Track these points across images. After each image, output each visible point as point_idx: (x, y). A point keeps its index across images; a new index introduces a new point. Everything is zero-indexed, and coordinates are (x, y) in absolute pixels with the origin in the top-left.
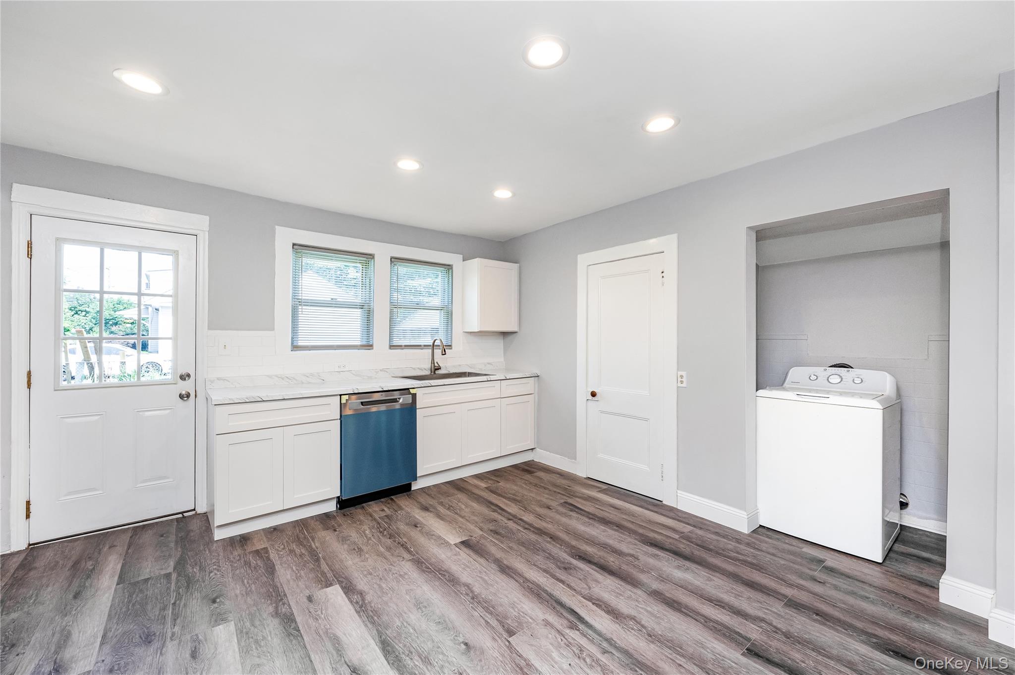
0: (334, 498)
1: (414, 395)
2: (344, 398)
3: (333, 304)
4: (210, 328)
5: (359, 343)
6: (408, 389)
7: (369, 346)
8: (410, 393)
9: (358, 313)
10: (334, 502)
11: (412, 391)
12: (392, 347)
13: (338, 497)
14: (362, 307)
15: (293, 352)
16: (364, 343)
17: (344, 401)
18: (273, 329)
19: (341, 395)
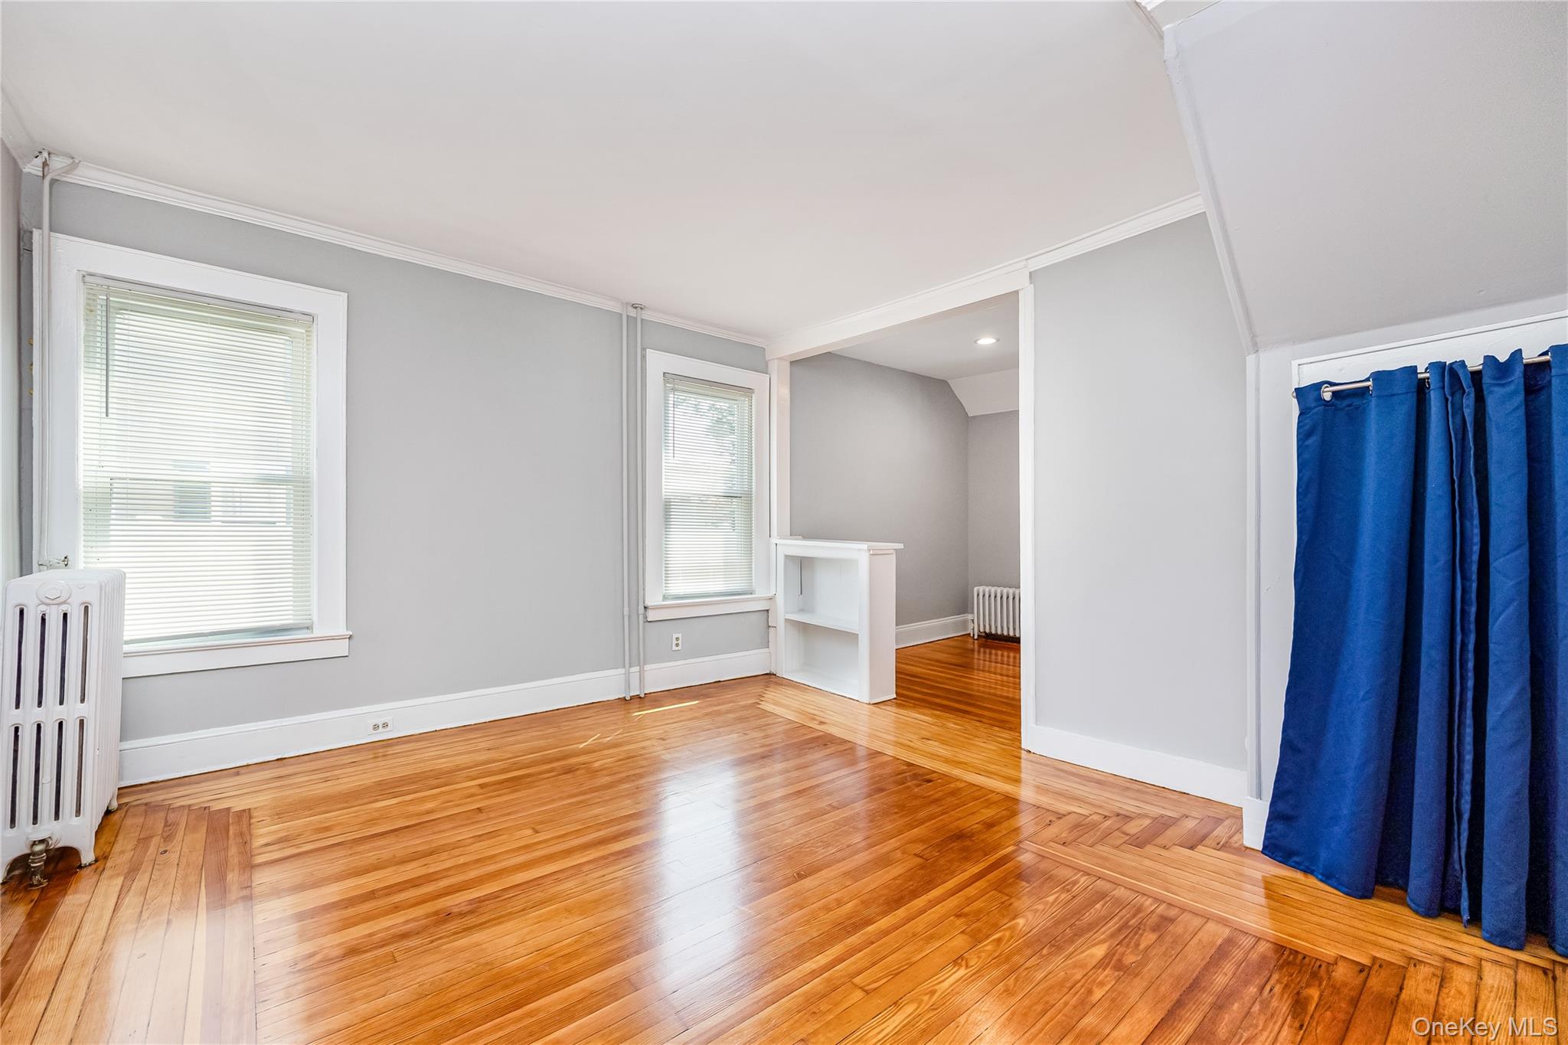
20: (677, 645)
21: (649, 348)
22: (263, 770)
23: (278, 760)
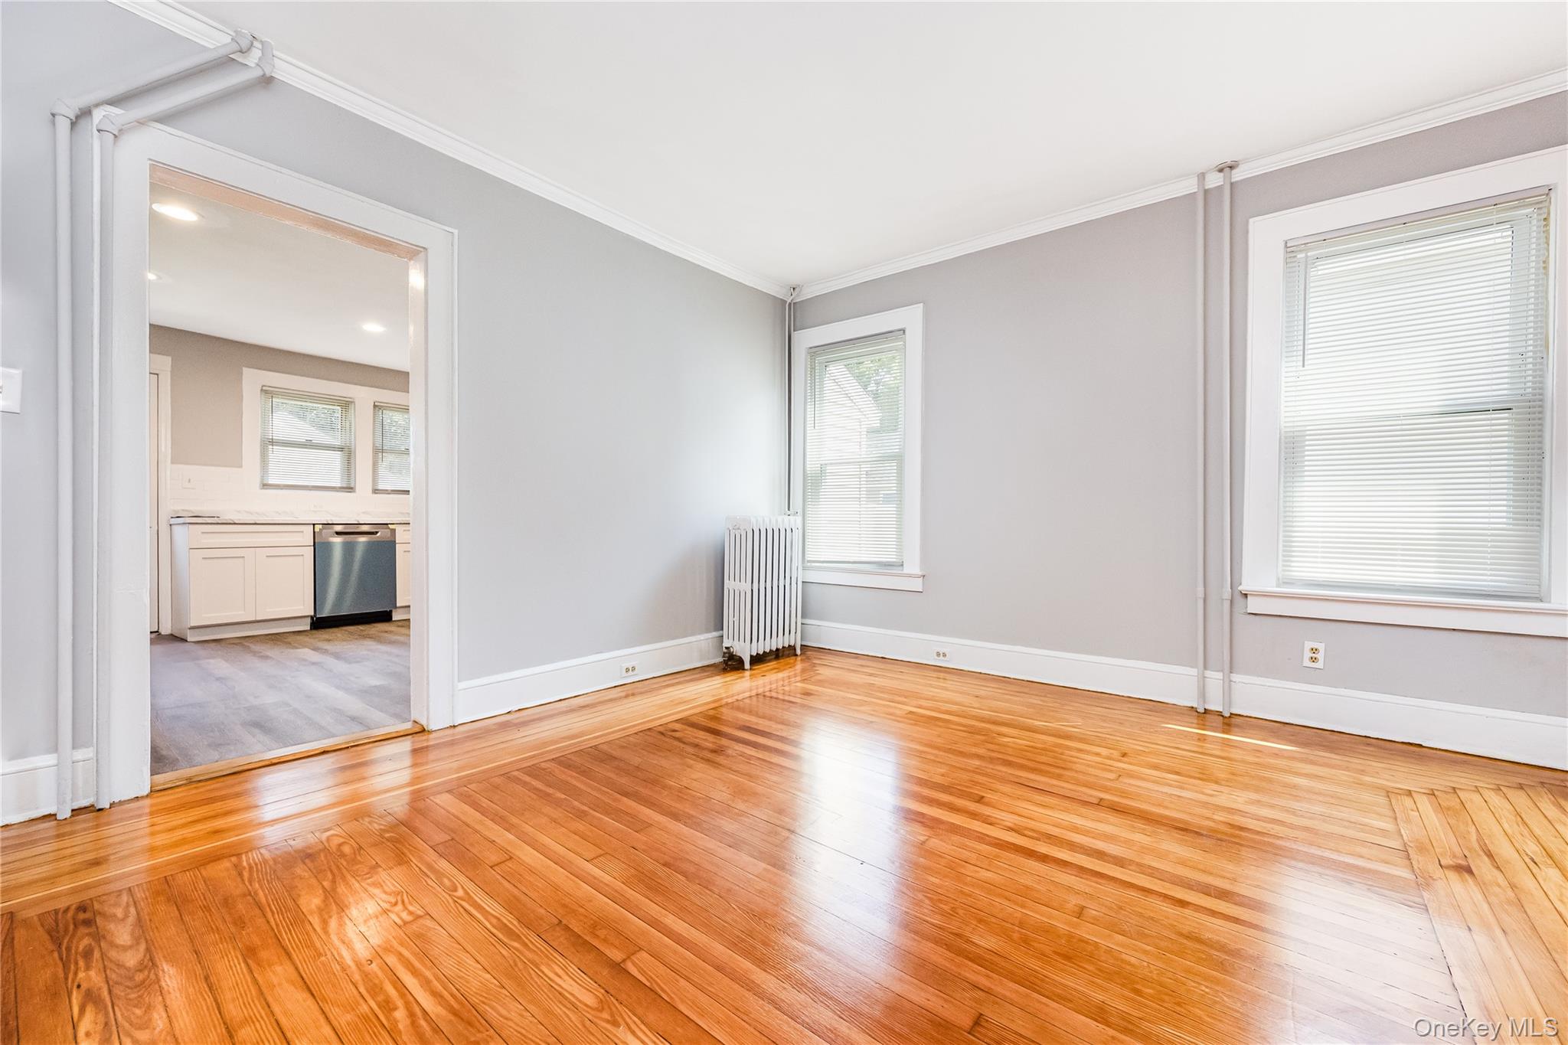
0: (308, 616)
1: (393, 531)
2: (318, 528)
3: (308, 445)
4: (172, 463)
5: (339, 485)
6: (387, 524)
7: (350, 489)
8: (389, 528)
9: (337, 456)
10: (309, 621)
11: (390, 526)
12: (376, 491)
13: (312, 617)
14: (341, 449)
15: (263, 490)
16: (345, 485)
17: (317, 530)
18: (241, 467)
19: (314, 525)
20: (1314, 660)
21: (1251, 217)
22: (874, 661)
23: (882, 658)
